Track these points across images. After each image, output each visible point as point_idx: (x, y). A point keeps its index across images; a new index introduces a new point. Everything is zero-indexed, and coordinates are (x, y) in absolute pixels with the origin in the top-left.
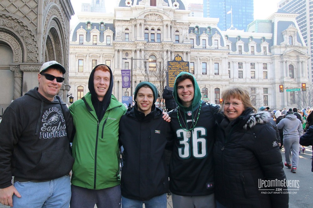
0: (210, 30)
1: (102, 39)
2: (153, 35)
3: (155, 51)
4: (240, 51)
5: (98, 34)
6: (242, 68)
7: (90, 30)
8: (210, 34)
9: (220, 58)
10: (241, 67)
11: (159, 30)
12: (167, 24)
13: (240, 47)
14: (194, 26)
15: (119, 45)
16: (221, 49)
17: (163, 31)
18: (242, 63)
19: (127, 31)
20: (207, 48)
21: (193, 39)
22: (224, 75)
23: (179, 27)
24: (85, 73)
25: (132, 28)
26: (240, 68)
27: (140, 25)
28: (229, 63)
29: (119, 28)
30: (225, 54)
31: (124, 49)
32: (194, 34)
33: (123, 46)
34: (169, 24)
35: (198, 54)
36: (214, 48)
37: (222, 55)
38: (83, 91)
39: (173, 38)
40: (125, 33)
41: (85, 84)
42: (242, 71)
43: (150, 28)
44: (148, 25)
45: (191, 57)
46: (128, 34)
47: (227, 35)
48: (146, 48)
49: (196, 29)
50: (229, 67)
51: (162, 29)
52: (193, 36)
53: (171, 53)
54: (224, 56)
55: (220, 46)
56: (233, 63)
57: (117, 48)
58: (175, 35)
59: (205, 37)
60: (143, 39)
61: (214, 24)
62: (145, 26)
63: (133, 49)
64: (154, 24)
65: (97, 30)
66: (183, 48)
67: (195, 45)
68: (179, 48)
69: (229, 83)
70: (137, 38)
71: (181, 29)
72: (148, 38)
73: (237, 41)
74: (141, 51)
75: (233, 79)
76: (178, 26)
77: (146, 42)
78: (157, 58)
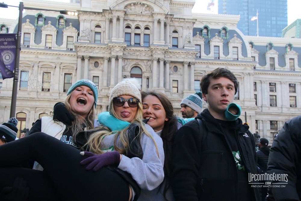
0: (226, 32)
1: (59, 41)
2: (137, 37)
3: (141, 60)
4: (272, 66)
5: (54, 33)
6: (276, 91)
7: (42, 27)
8: (225, 38)
9: (240, 74)
10: (274, 89)
11: (147, 28)
12: (159, 19)
13: (272, 59)
14: (201, 26)
15: (83, 50)
16: (243, 60)
17: (153, 30)
18: (275, 84)
19: (98, 30)
20: (221, 59)
21: (200, 45)
22: (247, 101)
23: (178, 25)
24: (31, 92)
25: (106, 24)
26: (271, 91)
27: (118, 19)
28: (255, 83)
29: (85, 24)
30: (249, 68)
31: (92, 55)
32: (201, 37)
33: (90, 51)
34: (163, 19)
35: (207, 67)
36: (232, 59)
37: (244, 69)
38: (25, 121)
39: (168, 41)
40: (95, 32)
41: (28, 109)
42: (276, 96)
43: (133, 26)
44: (130, 20)
45: (196, 72)
46: (100, 33)
47: (253, 41)
48: (125, 55)
49: (205, 31)
50: (255, 90)
51: (152, 28)
52: (199, 41)
53: (165, 63)
54: (247, 72)
55: (240, 56)
56: (261, 83)
57: (81, 54)
58: (171, 38)
59: (218, 42)
60: (122, 40)
61: (233, 24)
62: (126, 23)
63: (105, 56)
64: (140, 19)
65: (53, 27)
66: (183, 56)
67: (203, 55)
68: (177, 56)
69: (256, 114)
70: (113, 38)
71: (181, 28)
72: (130, 41)
73: (267, 51)
74: (118, 59)
75: (262, 107)
76: (176, 24)
77: (126, 46)
78: (143, 71)
